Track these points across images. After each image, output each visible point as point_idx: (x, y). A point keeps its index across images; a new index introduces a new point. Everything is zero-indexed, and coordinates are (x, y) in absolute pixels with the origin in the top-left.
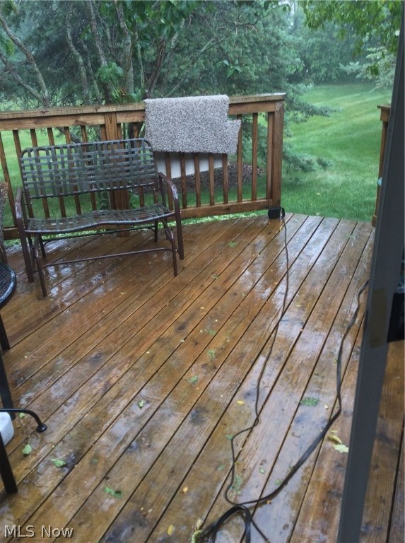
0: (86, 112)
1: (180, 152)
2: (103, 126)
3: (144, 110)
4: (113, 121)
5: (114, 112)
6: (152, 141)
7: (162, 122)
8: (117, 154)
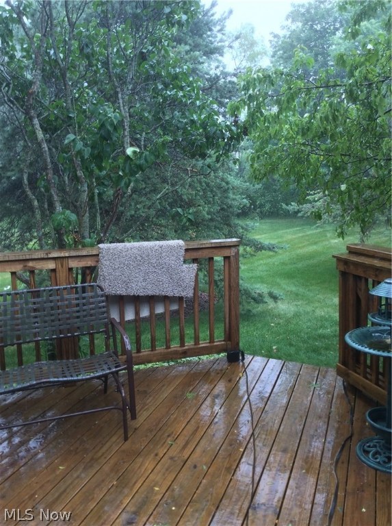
0: (36, 257)
1: (134, 296)
2: (54, 271)
3: (98, 255)
4: (64, 266)
5: (66, 257)
6: (105, 285)
7: (117, 267)
8: (67, 300)
